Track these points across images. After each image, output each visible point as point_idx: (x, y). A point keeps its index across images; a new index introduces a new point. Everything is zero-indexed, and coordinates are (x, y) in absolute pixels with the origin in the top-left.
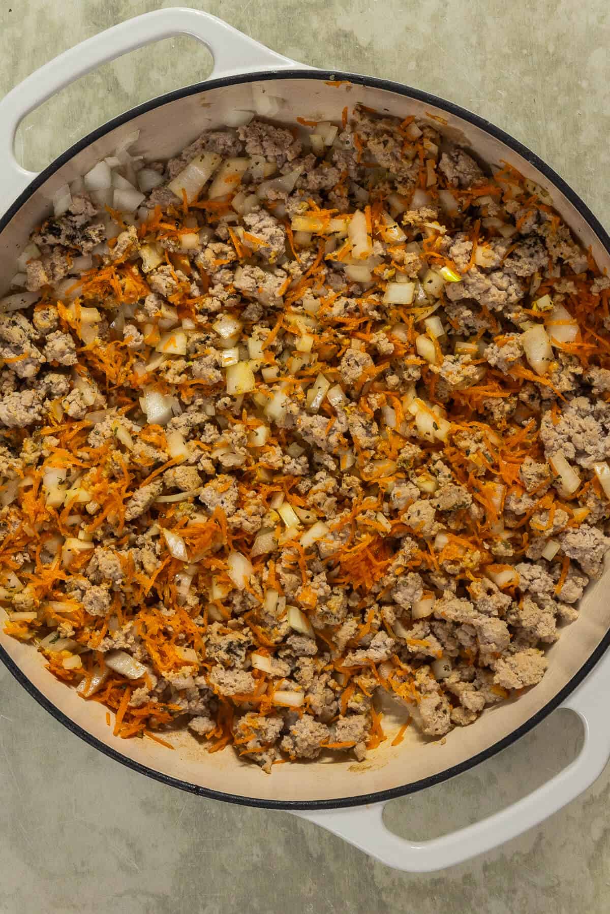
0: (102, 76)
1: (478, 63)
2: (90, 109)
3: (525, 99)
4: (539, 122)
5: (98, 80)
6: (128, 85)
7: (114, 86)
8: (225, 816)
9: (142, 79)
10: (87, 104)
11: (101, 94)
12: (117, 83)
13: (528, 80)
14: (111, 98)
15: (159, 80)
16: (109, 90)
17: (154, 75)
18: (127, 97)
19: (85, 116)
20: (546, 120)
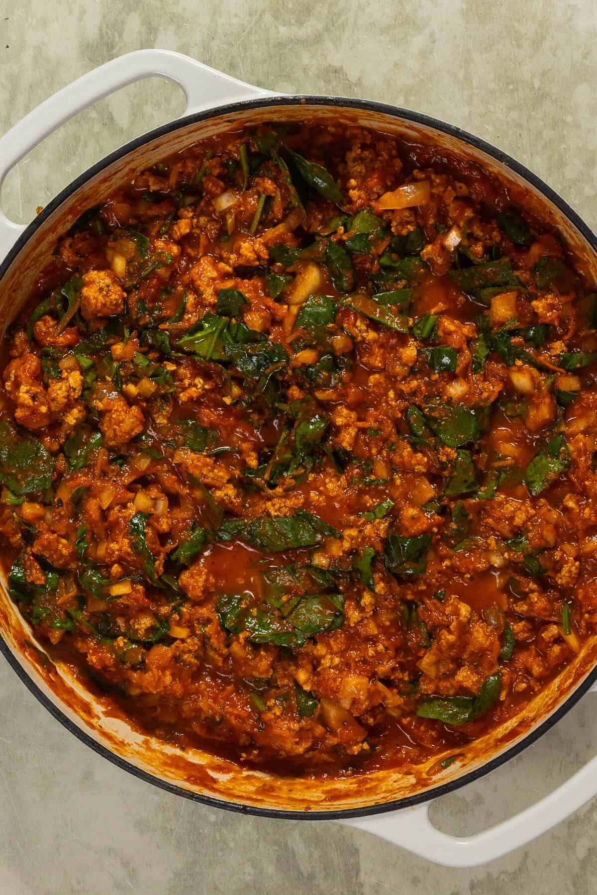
0: (97, 112)
1: (465, 98)
2: (85, 143)
3: (510, 132)
4: (525, 157)
5: (93, 114)
6: (123, 119)
7: (109, 121)
8: (218, 835)
9: (136, 112)
10: (82, 138)
11: (97, 128)
12: (111, 119)
13: (514, 115)
14: (106, 133)
15: (152, 116)
16: (104, 125)
17: (148, 109)
18: (122, 130)
19: (80, 149)
20: (532, 154)
